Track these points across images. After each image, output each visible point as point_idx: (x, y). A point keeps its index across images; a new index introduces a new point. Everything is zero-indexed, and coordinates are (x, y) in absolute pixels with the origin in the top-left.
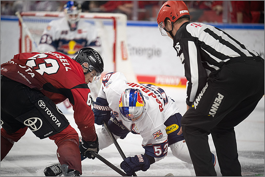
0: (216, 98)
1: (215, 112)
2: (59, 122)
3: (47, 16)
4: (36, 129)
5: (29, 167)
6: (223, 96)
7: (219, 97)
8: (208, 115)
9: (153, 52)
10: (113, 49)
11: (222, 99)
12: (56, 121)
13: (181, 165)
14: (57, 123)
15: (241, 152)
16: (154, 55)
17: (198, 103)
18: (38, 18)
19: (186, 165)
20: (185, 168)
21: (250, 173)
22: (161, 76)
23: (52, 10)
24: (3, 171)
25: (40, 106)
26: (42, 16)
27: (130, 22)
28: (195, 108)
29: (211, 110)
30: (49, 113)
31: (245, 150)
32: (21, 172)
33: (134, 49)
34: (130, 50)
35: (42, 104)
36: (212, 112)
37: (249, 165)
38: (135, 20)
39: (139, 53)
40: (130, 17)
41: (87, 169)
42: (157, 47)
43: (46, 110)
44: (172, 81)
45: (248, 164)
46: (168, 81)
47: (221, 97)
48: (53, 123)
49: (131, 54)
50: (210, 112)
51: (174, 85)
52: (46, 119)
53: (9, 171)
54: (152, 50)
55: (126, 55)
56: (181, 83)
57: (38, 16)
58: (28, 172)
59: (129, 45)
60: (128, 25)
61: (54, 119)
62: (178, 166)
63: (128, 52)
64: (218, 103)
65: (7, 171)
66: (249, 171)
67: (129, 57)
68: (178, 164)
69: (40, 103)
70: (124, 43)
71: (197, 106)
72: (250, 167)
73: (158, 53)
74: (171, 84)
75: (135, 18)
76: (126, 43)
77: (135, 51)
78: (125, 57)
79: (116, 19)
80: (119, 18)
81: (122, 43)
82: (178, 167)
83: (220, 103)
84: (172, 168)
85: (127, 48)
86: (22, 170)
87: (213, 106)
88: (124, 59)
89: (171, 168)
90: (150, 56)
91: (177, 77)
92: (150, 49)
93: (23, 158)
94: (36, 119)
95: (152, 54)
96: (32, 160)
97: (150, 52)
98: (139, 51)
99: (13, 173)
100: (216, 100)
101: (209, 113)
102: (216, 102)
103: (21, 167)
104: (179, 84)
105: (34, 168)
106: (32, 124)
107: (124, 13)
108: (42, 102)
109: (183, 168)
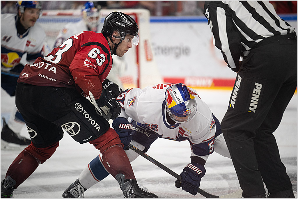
0: (254, 89)
1: (256, 106)
2: (98, 125)
3: (59, 14)
4: (74, 134)
5: (46, 186)
6: (262, 85)
7: (257, 87)
8: (249, 112)
9: (180, 51)
10: (136, 49)
11: (260, 89)
12: (95, 124)
13: (217, 177)
14: (96, 127)
15: (284, 159)
16: (182, 54)
17: (235, 100)
18: (51, 18)
19: (223, 176)
20: (222, 179)
21: (295, 182)
22: (191, 77)
23: (65, 9)
24: (18, 191)
25: (77, 109)
26: (54, 16)
27: (154, 18)
28: (233, 107)
29: (251, 105)
30: (87, 116)
31: (288, 156)
32: (38, 191)
33: (159, 48)
34: (155, 49)
35: (79, 107)
36: (252, 107)
37: (294, 173)
38: (159, 15)
39: (166, 53)
40: (153, 13)
41: (112, 185)
42: (185, 44)
43: (83, 114)
44: (204, 82)
45: (292, 172)
46: (198, 82)
47: (259, 87)
48: (92, 128)
49: (156, 54)
50: (250, 107)
51: (206, 87)
52: (85, 123)
53: (25, 191)
54: (180, 49)
55: (151, 55)
56: (213, 84)
57: (50, 15)
58: (46, 191)
59: (153, 44)
60: (152, 21)
61: (93, 122)
62: (214, 177)
63: (153, 52)
64: (257, 94)
65: (22, 190)
66: (293, 180)
67: (154, 58)
68: (214, 175)
69: (77, 106)
70: (148, 42)
71: (234, 104)
72: (294, 175)
73: (187, 51)
74: (202, 85)
75: (159, 13)
76: (150, 42)
77: (160, 50)
78: (149, 58)
79: (138, 16)
80: (141, 14)
81: (146, 42)
82: (214, 179)
83: (259, 94)
84: (208, 180)
85: (152, 47)
86: (39, 189)
87: (252, 99)
88: (149, 59)
89: (206, 180)
90: (177, 56)
91: (209, 78)
92: (177, 48)
93: (39, 175)
94: (73, 124)
95: (180, 54)
96: (50, 177)
97: (178, 51)
98: (165, 50)
99: (29, 192)
100: (254, 92)
101: (250, 109)
102: (255, 94)
103: (38, 186)
104: (212, 85)
105: (53, 186)
106: (69, 129)
107: (146, 8)
108: (79, 105)
109: (220, 179)
